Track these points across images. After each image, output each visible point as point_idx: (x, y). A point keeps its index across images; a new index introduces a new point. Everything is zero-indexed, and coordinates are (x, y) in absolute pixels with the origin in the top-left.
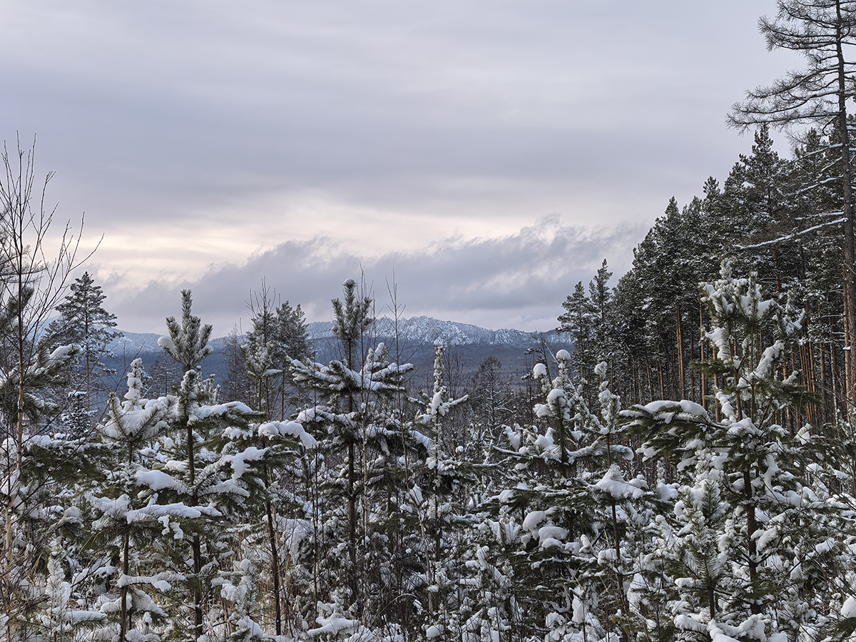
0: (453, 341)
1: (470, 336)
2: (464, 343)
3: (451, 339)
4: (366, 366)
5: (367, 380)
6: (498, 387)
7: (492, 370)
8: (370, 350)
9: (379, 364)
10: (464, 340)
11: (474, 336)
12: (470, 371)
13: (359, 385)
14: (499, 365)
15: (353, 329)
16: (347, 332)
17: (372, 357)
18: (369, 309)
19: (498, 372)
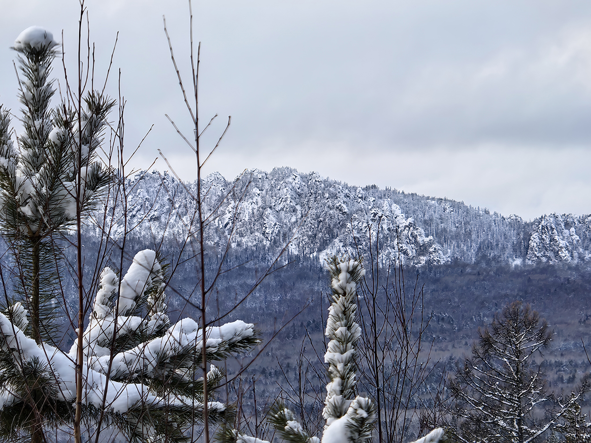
0: (383, 255)
1: (442, 237)
2: (423, 259)
3: (378, 246)
4: (93, 329)
5: (96, 376)
6: (539, 413)
7: (518, 353)
8: (107, 274)
9: (135, 321)
10: (423, 249)
11: (457, 236)
12: (444, 357)
13: (67, 394)
14: (545, 338)
15: (47, 202)
16: (27, 210)
17: (112, 299)
18: (105, 135)
19: (539, 361)
